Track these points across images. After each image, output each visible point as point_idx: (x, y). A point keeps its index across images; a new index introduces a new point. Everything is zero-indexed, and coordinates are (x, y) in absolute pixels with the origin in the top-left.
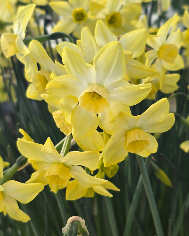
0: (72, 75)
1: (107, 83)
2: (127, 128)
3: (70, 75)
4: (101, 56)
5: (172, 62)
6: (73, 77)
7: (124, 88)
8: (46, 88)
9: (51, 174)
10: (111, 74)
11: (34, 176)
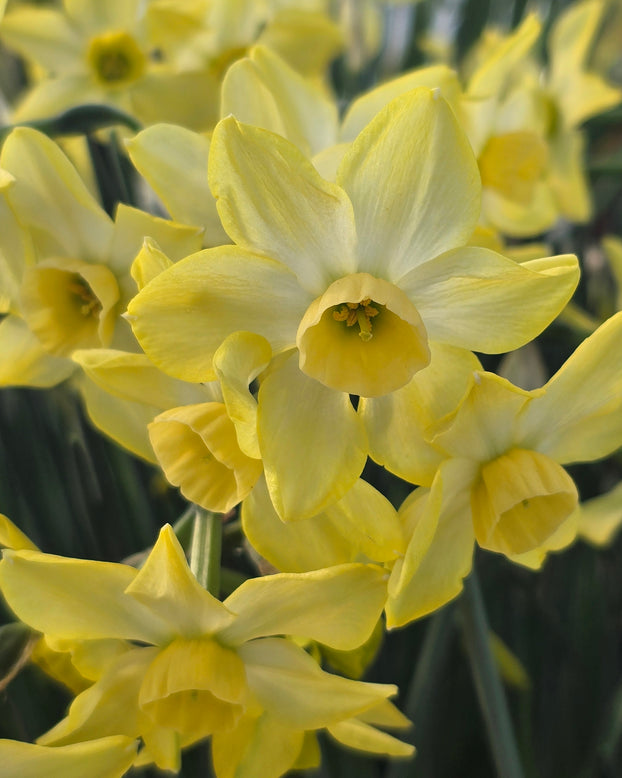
0: (249, 242)
1: (402, 267)
2: (480, 450)
3: (241, 245)
4: (374, 149)
5: (526, 200)
6: (253, 254)
7: (473, 280)
8: (125, 315)
9: (171, 690)
10: (414, 225)
11: (81, 708)
